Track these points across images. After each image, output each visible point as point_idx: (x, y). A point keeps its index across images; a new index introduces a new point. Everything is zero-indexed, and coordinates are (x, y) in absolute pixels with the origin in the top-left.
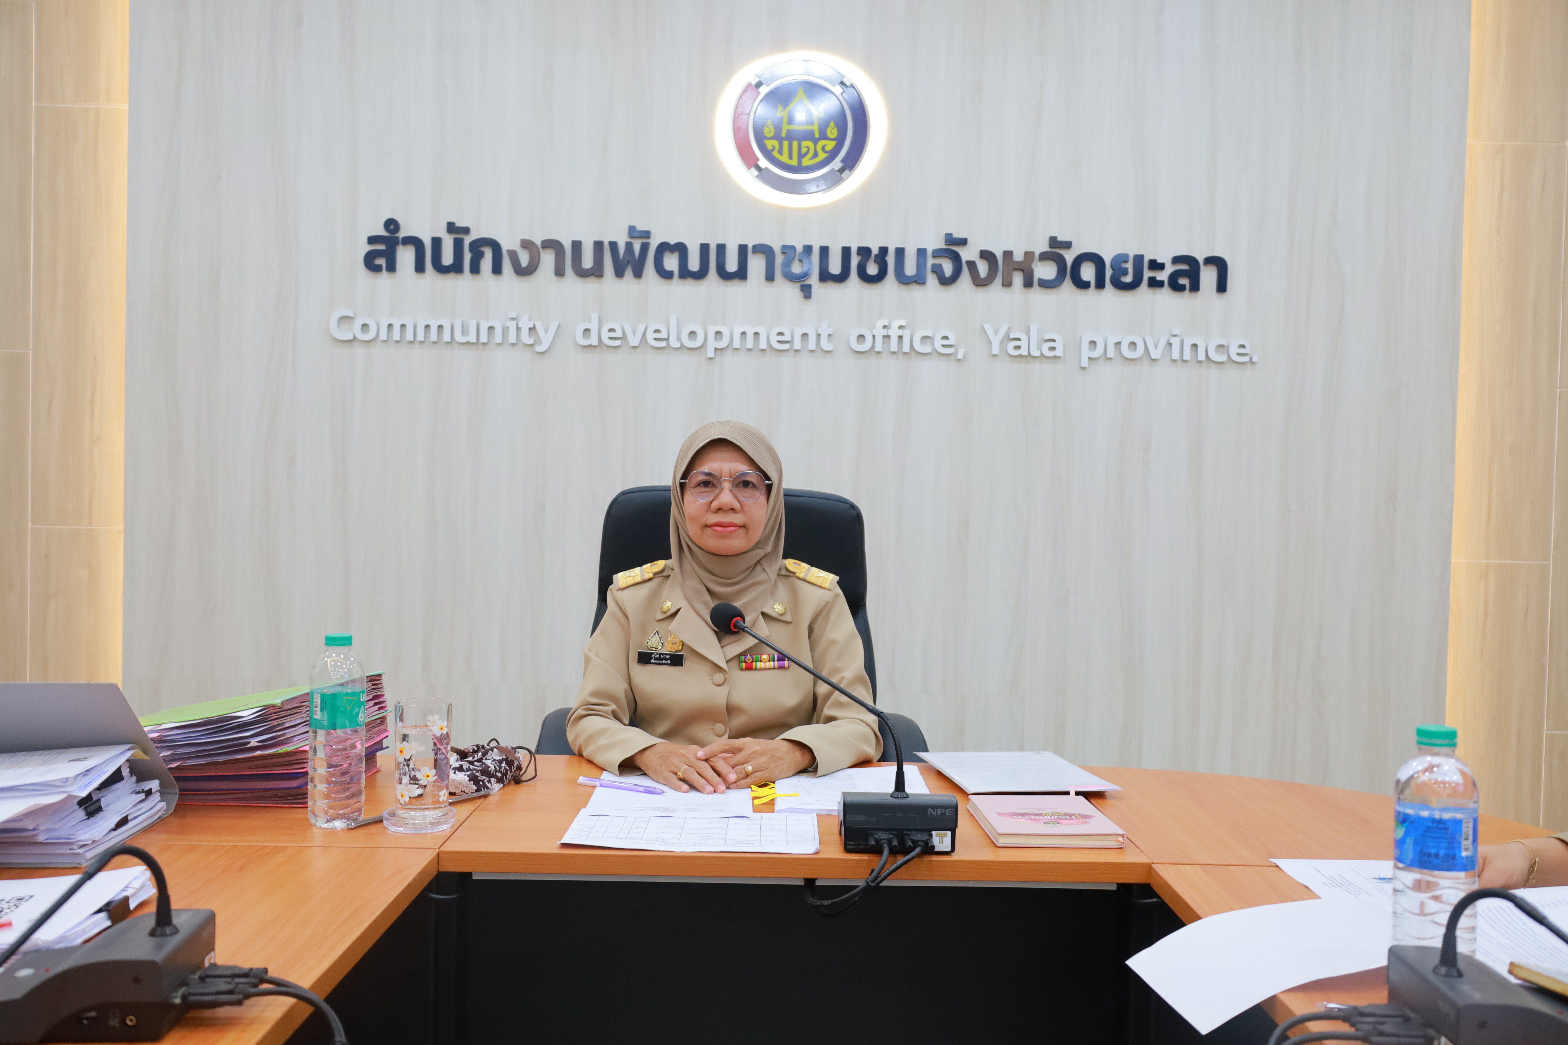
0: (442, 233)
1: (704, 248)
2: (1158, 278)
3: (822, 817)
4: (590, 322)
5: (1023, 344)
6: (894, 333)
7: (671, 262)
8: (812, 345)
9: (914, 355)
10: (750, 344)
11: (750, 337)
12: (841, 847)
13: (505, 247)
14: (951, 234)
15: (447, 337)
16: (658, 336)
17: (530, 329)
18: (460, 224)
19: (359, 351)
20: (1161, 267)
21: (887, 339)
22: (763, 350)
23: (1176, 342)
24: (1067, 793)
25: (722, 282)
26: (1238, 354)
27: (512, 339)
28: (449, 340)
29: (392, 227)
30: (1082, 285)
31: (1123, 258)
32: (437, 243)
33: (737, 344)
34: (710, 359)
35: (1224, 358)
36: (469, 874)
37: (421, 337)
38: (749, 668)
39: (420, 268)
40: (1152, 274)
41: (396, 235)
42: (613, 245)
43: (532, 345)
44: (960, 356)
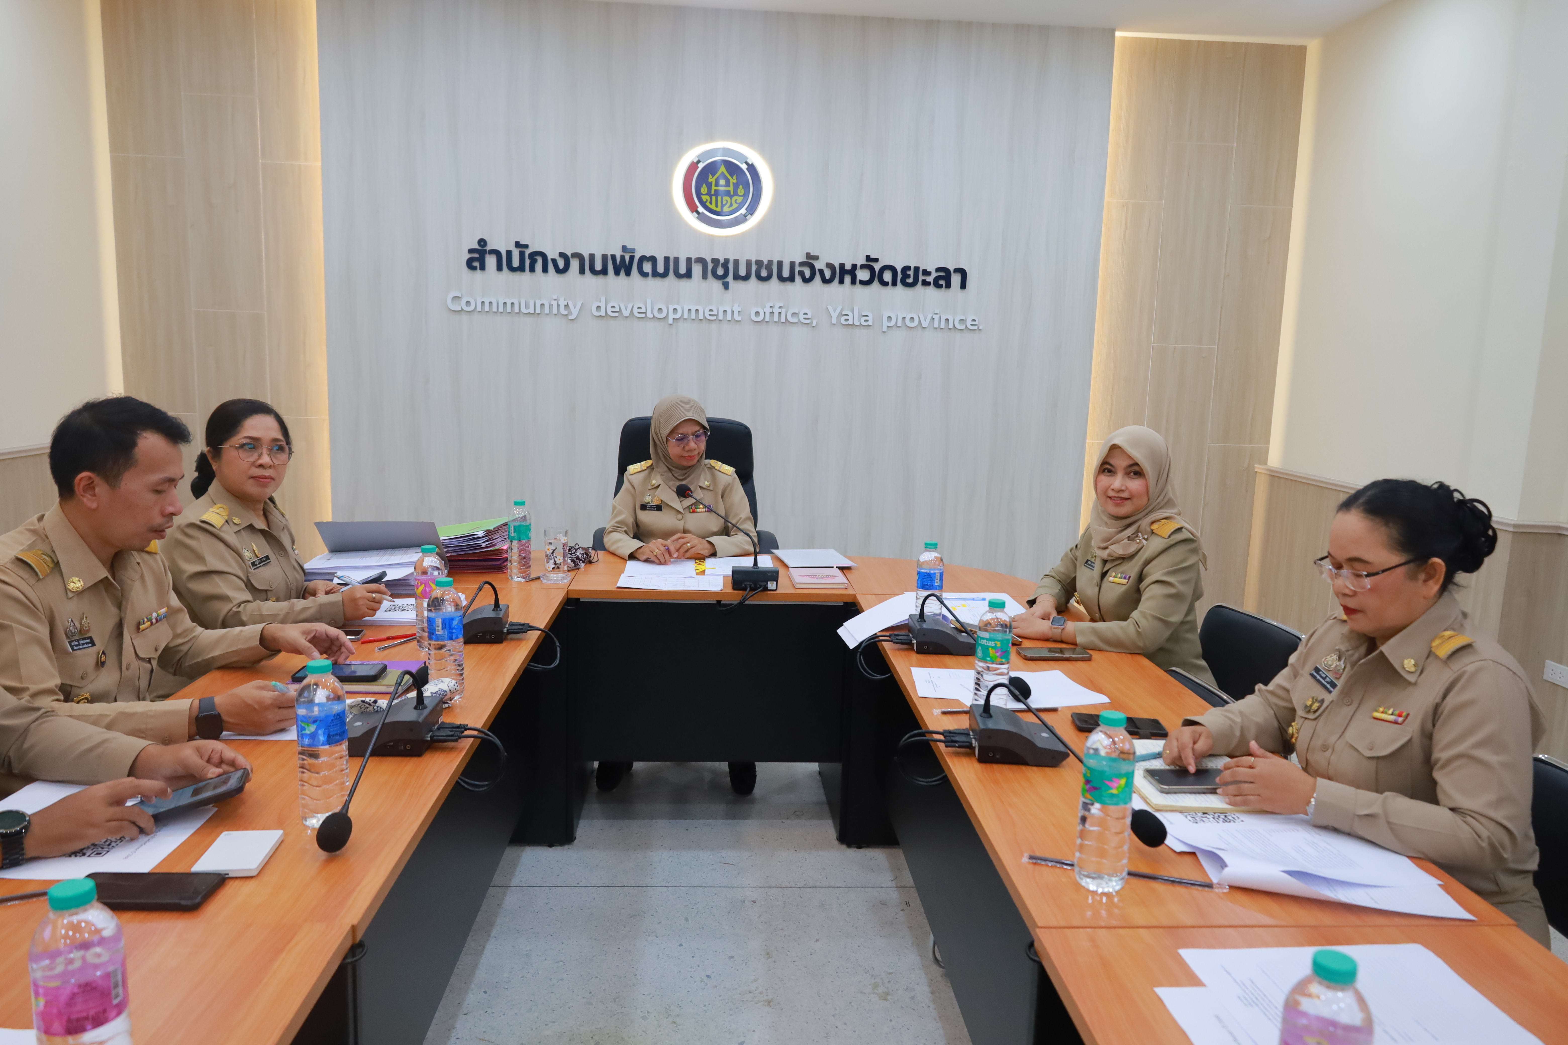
0: (512, 247)
1: (667, 259)
2: (928, 280)
3: (725, 577)
4: (600, 302)
5: (851, 318)
6: (776, 311)
7: (647, 267)
8: (729, 317)
9: (787, 323)
10: (693, 316)
11: (693, 312)
12: (731, 588)
13: (550, 256)
14: (810, 253)
15: (517, 310)
16: (640, 310)
17: (565, 305)
18: (522, 242)
19: (465, 318)
20: (929, 274)
21: (772, 314)
22: (701, 320)
23: (936, 317)
24: (833, 567)
25: (677, 279)
26: (971, 325)
27: (555, 311)
28: (518, 312)
29: (482, 243)
30: (884, 284)
31: (907, 268)
32: (509, 253)
33: (686, 316)
34: (670, 324)
35: (963, 327)
36: (579, 599)
37: (501, 309)
38: (694, 512)
39: (499, 268)
40: (924, 278)
41: (485, 248)
42: (613, 257)
43: (566, 315)
44: (814, 324)
